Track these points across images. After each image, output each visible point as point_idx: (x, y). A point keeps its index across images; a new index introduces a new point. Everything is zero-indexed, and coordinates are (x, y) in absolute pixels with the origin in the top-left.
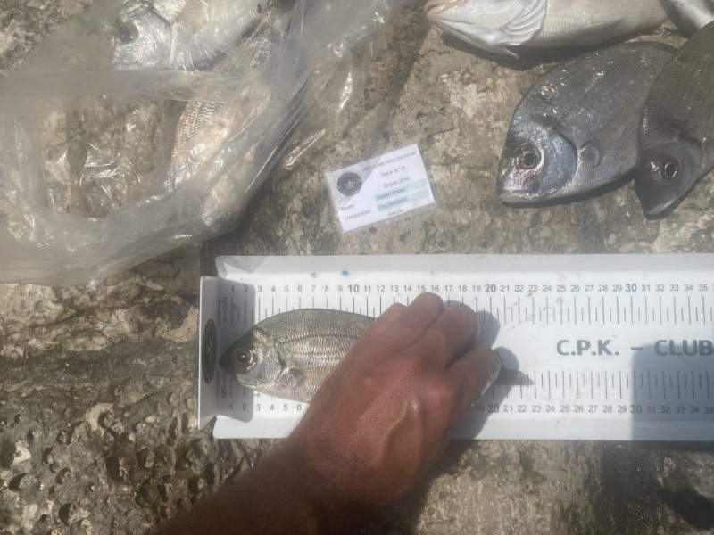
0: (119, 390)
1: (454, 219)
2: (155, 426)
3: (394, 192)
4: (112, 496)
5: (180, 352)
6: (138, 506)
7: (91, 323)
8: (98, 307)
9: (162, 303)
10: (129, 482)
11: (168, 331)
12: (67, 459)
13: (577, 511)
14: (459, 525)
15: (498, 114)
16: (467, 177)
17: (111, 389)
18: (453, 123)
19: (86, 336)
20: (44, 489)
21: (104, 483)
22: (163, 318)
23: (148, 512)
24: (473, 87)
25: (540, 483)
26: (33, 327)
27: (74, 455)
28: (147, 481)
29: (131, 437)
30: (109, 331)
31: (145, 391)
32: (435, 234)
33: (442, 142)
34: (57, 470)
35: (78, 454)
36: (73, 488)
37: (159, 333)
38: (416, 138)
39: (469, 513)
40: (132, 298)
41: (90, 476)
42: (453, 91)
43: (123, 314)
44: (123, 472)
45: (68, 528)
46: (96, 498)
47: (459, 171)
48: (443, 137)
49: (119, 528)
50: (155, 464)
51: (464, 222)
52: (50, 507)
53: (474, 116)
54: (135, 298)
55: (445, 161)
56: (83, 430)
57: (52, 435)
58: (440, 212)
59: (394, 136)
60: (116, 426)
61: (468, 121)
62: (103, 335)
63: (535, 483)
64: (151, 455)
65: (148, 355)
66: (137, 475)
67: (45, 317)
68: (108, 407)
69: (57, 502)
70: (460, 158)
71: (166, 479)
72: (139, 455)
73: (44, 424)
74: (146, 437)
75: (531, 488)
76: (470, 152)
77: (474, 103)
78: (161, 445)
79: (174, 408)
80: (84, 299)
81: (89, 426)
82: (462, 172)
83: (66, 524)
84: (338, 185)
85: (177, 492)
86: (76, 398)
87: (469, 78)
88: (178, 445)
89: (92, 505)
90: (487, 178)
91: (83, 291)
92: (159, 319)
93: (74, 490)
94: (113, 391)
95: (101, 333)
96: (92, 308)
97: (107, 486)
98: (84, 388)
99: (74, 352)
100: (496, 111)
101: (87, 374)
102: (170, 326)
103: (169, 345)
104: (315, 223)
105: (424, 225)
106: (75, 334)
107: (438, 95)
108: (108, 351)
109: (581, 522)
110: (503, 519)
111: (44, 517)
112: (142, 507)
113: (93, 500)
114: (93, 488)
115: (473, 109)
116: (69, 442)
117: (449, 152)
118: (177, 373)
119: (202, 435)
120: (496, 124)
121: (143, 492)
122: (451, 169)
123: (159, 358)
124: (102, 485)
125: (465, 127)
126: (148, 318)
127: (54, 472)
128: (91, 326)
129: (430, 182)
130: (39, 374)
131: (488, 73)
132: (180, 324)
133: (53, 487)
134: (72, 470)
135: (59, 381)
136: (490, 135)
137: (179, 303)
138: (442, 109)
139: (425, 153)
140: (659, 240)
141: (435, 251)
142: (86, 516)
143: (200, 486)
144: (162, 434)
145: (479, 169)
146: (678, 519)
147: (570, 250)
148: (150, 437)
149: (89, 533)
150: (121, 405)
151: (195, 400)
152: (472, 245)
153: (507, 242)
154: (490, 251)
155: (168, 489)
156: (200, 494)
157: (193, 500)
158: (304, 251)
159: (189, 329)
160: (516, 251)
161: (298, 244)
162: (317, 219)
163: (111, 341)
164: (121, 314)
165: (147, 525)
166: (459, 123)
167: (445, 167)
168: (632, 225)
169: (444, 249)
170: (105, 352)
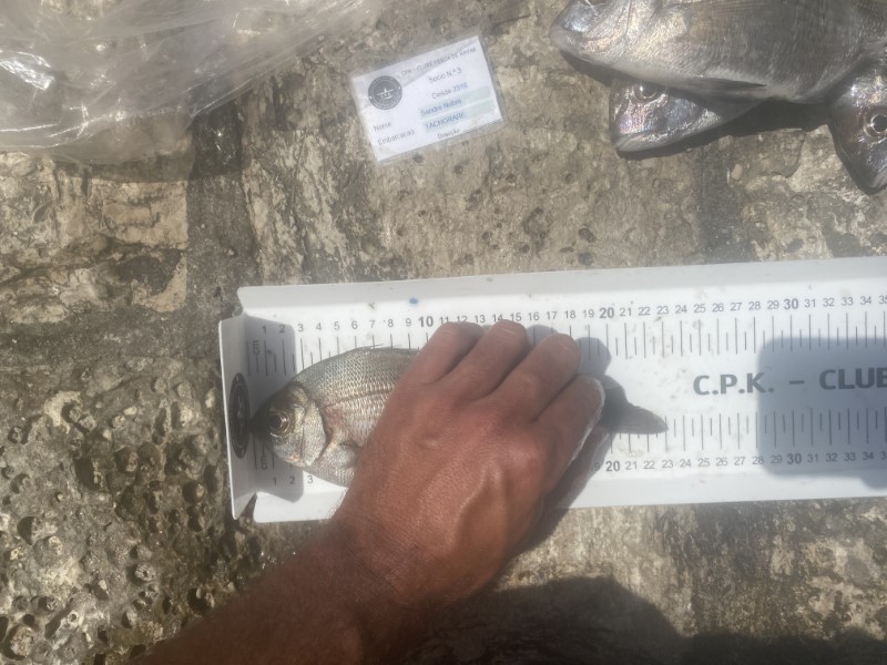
0: (87, 374)
1: (528, 143)
2: (138, 420)
3: (447, 105)
4: (85, 506)
5: (166, 324)
6: (119, 519)
7: (43, 286)
8: (50, 266)
9: (138, 260)
10: (107, 490)
11: (147, 297)
12: (23, 463)
16: (546, 84)
17: (77, 373)
18: (527, 9)
19: (37, 304)
21: (73, 490)
22: (141, 280)
23: (132, 526)
27: (32, 457)
28: (130, 489)
29: (107, 434)
30: (68, 297)
31: (121, 375)
32: (501, 164)
33: (513, 34)
34: (12, 476)
35: (37, 456)
36: (34, 497)
37: (136, 300)
38: (477, 28)
40: (96, 253)
41: (54, 483)
43: (85, 275)
44: (99, 477)
45: (31, 547)
46: (64, 509)
47: (535, 76)
48: (514, 27)
49: (97, 546)
50: (139, 467)
51: (542, 147)
52: (6, 521)
54: (101, 253)
55: (517, 61)
56: (43, 426)
57: (2, 433)
58: (509, 132)
59: (447, 25)
60: (86, 420)
61: (547, 6)
62: (60, 303)
64: (134, 457)
65: (123, 329)
66: (116, 481)
68: (74, 396)
69: (14, 515)
70: (537, 58)
71: (155, 485)
72: (117, 456)
74: (126, 433)
76: (551, 49)
78: (145, 444)
79: (160, 396)
80: (29, 254)
81: (49, 421)
82: (540, 77)
83: (29, 542)
84: (370, 93)
85: (169, 502)
86: (30, 385)
88: (168, 443)
89: (61, 518)
90: (574, 86)
91: (28, 243)
92: (135, 282)
93: (36, 500)
94: (80, 375)
95: (56, 300)
96: (42, 267)
97: (78, 495)
98: (39, 372)
99: (22, 324)
101: (43, 353)
102: (150, 290)
103: (150, 315)
104: (338, 148)
105: (486, 152)
106: (22, 301)
108: (68, 323)
109: (680, 532)
112: (124, 519)
113: (60, 513)
114: (60, 497)
116: (24, 440)
117: (522, 49)
118: (162, 352)
119: (198, 430)
121: (125, 503)
122: (525, 73)
123: (137, 332)
124: (68, 493)
125: (544, 15)
126: (121, 279)
127: (8, 478)
128: (43, 291)
129: (497, 92)
132: (164, 289)
133: (8, 497)
134: (31, 476)
135: (6, 364)
137: (160, 260)
139: (490, 49)
140: (799, 172)
141: (501, 187)
142: (53, 532)
143: (199, 494)
144: (146, 429)
145: (563, 72)
146: (799, 526)
147: (681, 186)
148: (130, 433)
149: (59, 553)
150: (91, 394)
151: (188, 386)
152: (551, 180)
153: (598, 175)
154: (575, 187)
155: (157, 499)
156: (199, 504)
157: (190, 511)
158: (324, 187)
159: (176, 294)
160: (609, 187)
161: (316, 177)
162: (341, 142)
163: (71, 311)
164: (82, 275)
165: (132, 542)
166: (536, 7)
167: (517, 70)
168: (763, 152)
169: (513, 185)
170: (64, 326)
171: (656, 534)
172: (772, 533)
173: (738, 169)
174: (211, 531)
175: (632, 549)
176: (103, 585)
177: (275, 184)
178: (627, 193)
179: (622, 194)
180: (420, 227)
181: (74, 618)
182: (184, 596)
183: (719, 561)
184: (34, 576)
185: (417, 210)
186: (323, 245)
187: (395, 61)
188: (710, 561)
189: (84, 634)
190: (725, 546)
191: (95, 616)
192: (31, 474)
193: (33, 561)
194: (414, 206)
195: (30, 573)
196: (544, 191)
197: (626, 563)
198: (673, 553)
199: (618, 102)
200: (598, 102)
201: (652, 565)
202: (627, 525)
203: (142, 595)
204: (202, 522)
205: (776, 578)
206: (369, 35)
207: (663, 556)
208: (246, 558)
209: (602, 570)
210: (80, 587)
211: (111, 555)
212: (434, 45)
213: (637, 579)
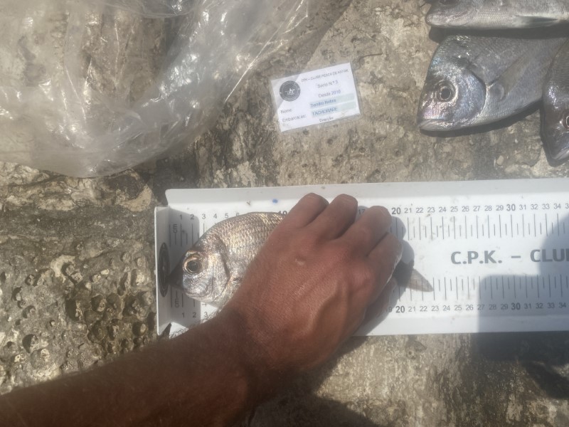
0: (81, 246)
1: (375, 130)
2: (109, 278)
3: (326, 102)
4: (68, 331)
5: (135, 219)
6: (89, 342)
7: (62, 188)
9: (123, 177)
10: (84, 321)
11: (125, 201)
12: (33, 298)
13: (448, 376)
14: (352, 378)
15: (419, 46)
16: (388, 96)
17: (74, 244)
18: (381, 50)
19: (56, 198)
20: (12, 321)
21: (62, 320)
22: (123, 190)
23: (97, 347)
24: (400, 21)
25: (421, 351)
26: (12, 186)
27: (39, 295)
28: (98, 322)
29: (88, 286)
30: (76, 196)
31: (103, 248)
32: (357, 141)
33: (371, 64)
34: (24, 307)
35: (42, 295)
36: (36, 322)
37: (118, 202)
38: (350, 58)
39: (361, 370)
41: (51, 314)
42: (384, 23)
43: (89, 183)
44: (79, 313)
45: (29, 355)
46: (54, 332)
47: (382, 90)
48: (372, 59)
49: (72, 358)
50: (106, 308)
51: (383, 133)
52: (16, 336)
53: (400, 46)
55: (372, 80)
56: (48, 276)
57: (21, 278)
58: (363, 122)
59: (331, 54)
60: (76, 275)
61: (393, 49)
62: (71, 199)
63: (417, 350)
64: (103, 302)
65: (108, 219)
66: (91, 317)
67: (22, 179)
68: (70, 259)
69: (21, 332)
70: (385, 79)
71: (115, 322)
72: (93, 300)
73: (15, 268)
74: (100, 286)
75: (413, 354)
76: (393, 75)
77: (400, 34)
78: (112, 294)
79: (126, 264)
81: (53, 273)
82: (385, 91)
83: (28, 351)
84: (281, 91)
85: (123, 333)
86: (44, 249)
87: (398, 13)
88: (127, 295)
89: (52, 337)
90: (405, 98)
92: (118, 191)
93: (37, 324)
94: (76, 246)
95: (69, 197)
96: (62, 175)
97: (65, 323)
98: (51, 241)
99: (45, 210)
100: (418, 44)
101: (55, 230)
102: (128, 197)
103: (126, 213)
104: (257, 121)
105: (348, 133)
106: (47, 196)
107: (371, 25)
108: (74, 212)
109: (450, 385)
110: (388, 377)
111: (10, 344)
112: (93, 342)
113: (52, 334)
114: (53, 323)
115: (399, 40)
116: (35, 284)
117: (376, 73)
119: (147, 289)
120: (417, 55)
121: (94, 331)
122: (376, 88)
123: (117, 222)
124: (60, 321)
125: (391, 55)
126: (110, 189)
127: (21, 308)
128: (61, 190)
129: (358, 97)
130: (14, 226)
131: (415, 10)
132: (136, 197)
133: (19, 320)
134: (36, 308)
135: (31, 234)
136: (410, 63)
137: (137, 179)
138: (374, 37)
139: (356, 71)
140: (538, 164)
141: (355, 154)
142: (45, 346)
143: (142, 330)
144: (114, 285)
145: (399, 90)
146: (527, 390)
147: (465, 165)
148: (103, 287)
149: (46, 360)
150: (82, 259)
151: (144, 259)
152: (386, 153)
153: (415, 153)
154: (401, 159)
155: (115, 330)
156: (142, 337)
157: (135, 341)
158: (246, 144)
159: (144, 201)
160: (422, 161)
161: (242, 138)
162: (260, 118)
163: (77, 205)
164: (87, 183)
165: (96, 358)
166: (386, 50)
167: (371, 85)
168: (517, 149)
169: (363, 154)
170: (71, 213)
171: (435, 385)
172: (509, 393)
173: (501, 159)
175: (419, 393)
177: (215, 140)
178: (433, 166)
179: (430, 166)
180: (303, 174)
183: (474, 408)
184: (29, 374)
185: (303, 163)
186: (241, 179)
187: (298, 72)
188: (468, 407)
190: (478, 398)
192: (37, 307)
193: (29, 365)
194: (301, 160)
195: (26, 372)
196: (382, 160)
197: (414, 402)
198: (445, 399)
201: (431, 406)
202: (417, 377)
205: (510, 422)
206: (283, 55)
207: (438, 400)
209: (399, 406)
211: (81, 365)
212: (323, 65)
213: (421, 413)
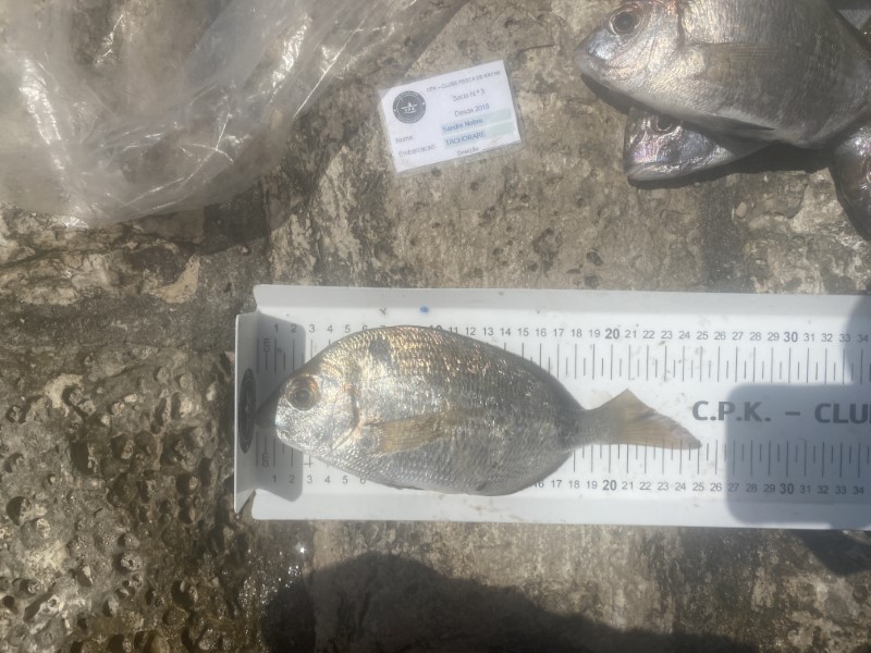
0: (91, 359)
1: (544, 166)
2: (137, 408)
3: (468, 124)
4: (77, 491)
5: (174, 315)
6: (110, 505)
7: (56, 269)
8: (65, 249)
9: (152, 250)
10: (100, 475)
11: (158, 287)
12: (19, 442)
13: (662, 543)
14: (515, 550)
16: (565, 112)
17: (81, 357)
18: (552, 37)
19: (48, 285)
21: (66, 473)
22: (153, 270)
23: (123, 513)
27: (29, 437)
28: (123, 476)
29: (105, 420)
30: (80, 281)
31: (125, 362)
32: (516, 184)
33: (536, 61)
34: (7, 455)
35: (33, 436)
36: (26, 478)
37: (146, 289)
38: (503, 53)
39: (529, 537)
40: (112, 240)
41: (48, 464)
43: (99, 260)
44: (93, 463)
45: (18, 528)
46: (56, 492)
47: (555, 103)
48: (538, 54)
49: (85, 531)
50: (134, 455)
51: (557, 170)
53: (581, 31)
54: (116, 241)
55: (539, 87)
56: (42, 407)
58: (525, 154)
59: (473, 48)
60: (86, 404)
61: (572, 37)
62: (71, 286)
64: (130, 444)
65: (131, 316)
66: (111, 467)
68: (75, 380)
69: (4, 494)
70: (558, 86)
71: (149, 474)
72: (114, 442)
74: (124, 420)
76: (572, 78)
77: (582, 13)
78: (143, 432)
79: (163, 386)
80: (46, 236)
81: (49, 402)
82: (559, 104)
83: (17, 523)
84: (394, 107)
85: (162, 491)
86: (33, 366)
88: (165, 433)
89: (51, 501)
90: (591, 115)
91: (46, 225)
92: (147, 272)
93: (28, 481)
94: (82, 361)
95: (68, 283)
96: (57, 249)
97: (71, 479)
98: (44, 353)
99: (32, 304)
101: (50, 335)
102: (162, 281)
103: (160, 305)
104: (359, 156)
105: (503, 172)
106: (33, 282)
108: (78, 307)
109: (666, 557)
110: (571, 547)
112: (115, 506)
113: (51, 495)
114: (53, 480)
115: (580, 21)
116: (22, 420)
117: (544, 76)
118: (168, 342)
119: (197, 422)
121: (116, 490)
122: (545, 99)
123: (145, 320)
124: (63, 476)
125: (568, 46)
126: (133, 268)
127: (1, 456)
128: (55, 273)
129: (517, 114)
132: (175, 281)
133: (1, 476)
134: (25, 456)
135: (11, 342)
137: (174, 252)
138: (540, 17)
139: (514, 74)
140: (800, 214)
141: (515, 206)
142: (42, 514)
143: (192, 487)
144: (145, 418)
145: (581, 102)
146: (783, 560)
147: (687, 219)
148: (129, 421)
149: (46, 535)
150: (93, 379)
151: (190, 377)
152: (563, 203)
153: (608, 202)
154: (586, 211)
155: (150, 487)
156: (192, 496)
157: (182, 503)
158: (342, 193)
159: (186, 287)
160: (618, 213)
161: (336, 183)
162: (363, 151)
163: (82, 295)
164: (96, 261)
165: (121, 530)
166: (560, 38)
167: (537, 96)
168: (768, 193)
169: (527, 205)
170: (74, 308)
171: (643, 557)
172: (756, 564)
173: (743, 207)
174: (201, 524)
175: (618, 570)
176: (87, 571)
177: (295, 186)
178: (636, 222)
179: (631, 221)
180: (433, 238)
181: (54, 603)
182: (168, 588)
183: (702, 589)
184: (19, 557)
185: (431, 222)
186: (337, 249)
187: (421, 77)
188: (693, 587)
189: (63, 620)
190: (709, 575)
191: (77, 602)
192: (26, 454)
193: (19, 544)
194: (429, 218)
195: (14, 554)
196: (556, 213)
197: (611, 584)
198: (658, 578)
199: (633, 133)
200: (614, 132)
201: (636, 588)
202: (615, 546)
203: (126, 584)
204: (193, 514)
205: (757, 610)
206: (397, 50)
207: (648, 579)
208: (232, 554)
209: (587, 590)
210: (63, 572)
211: (98, 541)
212: (461, 65)
213: (621, 600)
